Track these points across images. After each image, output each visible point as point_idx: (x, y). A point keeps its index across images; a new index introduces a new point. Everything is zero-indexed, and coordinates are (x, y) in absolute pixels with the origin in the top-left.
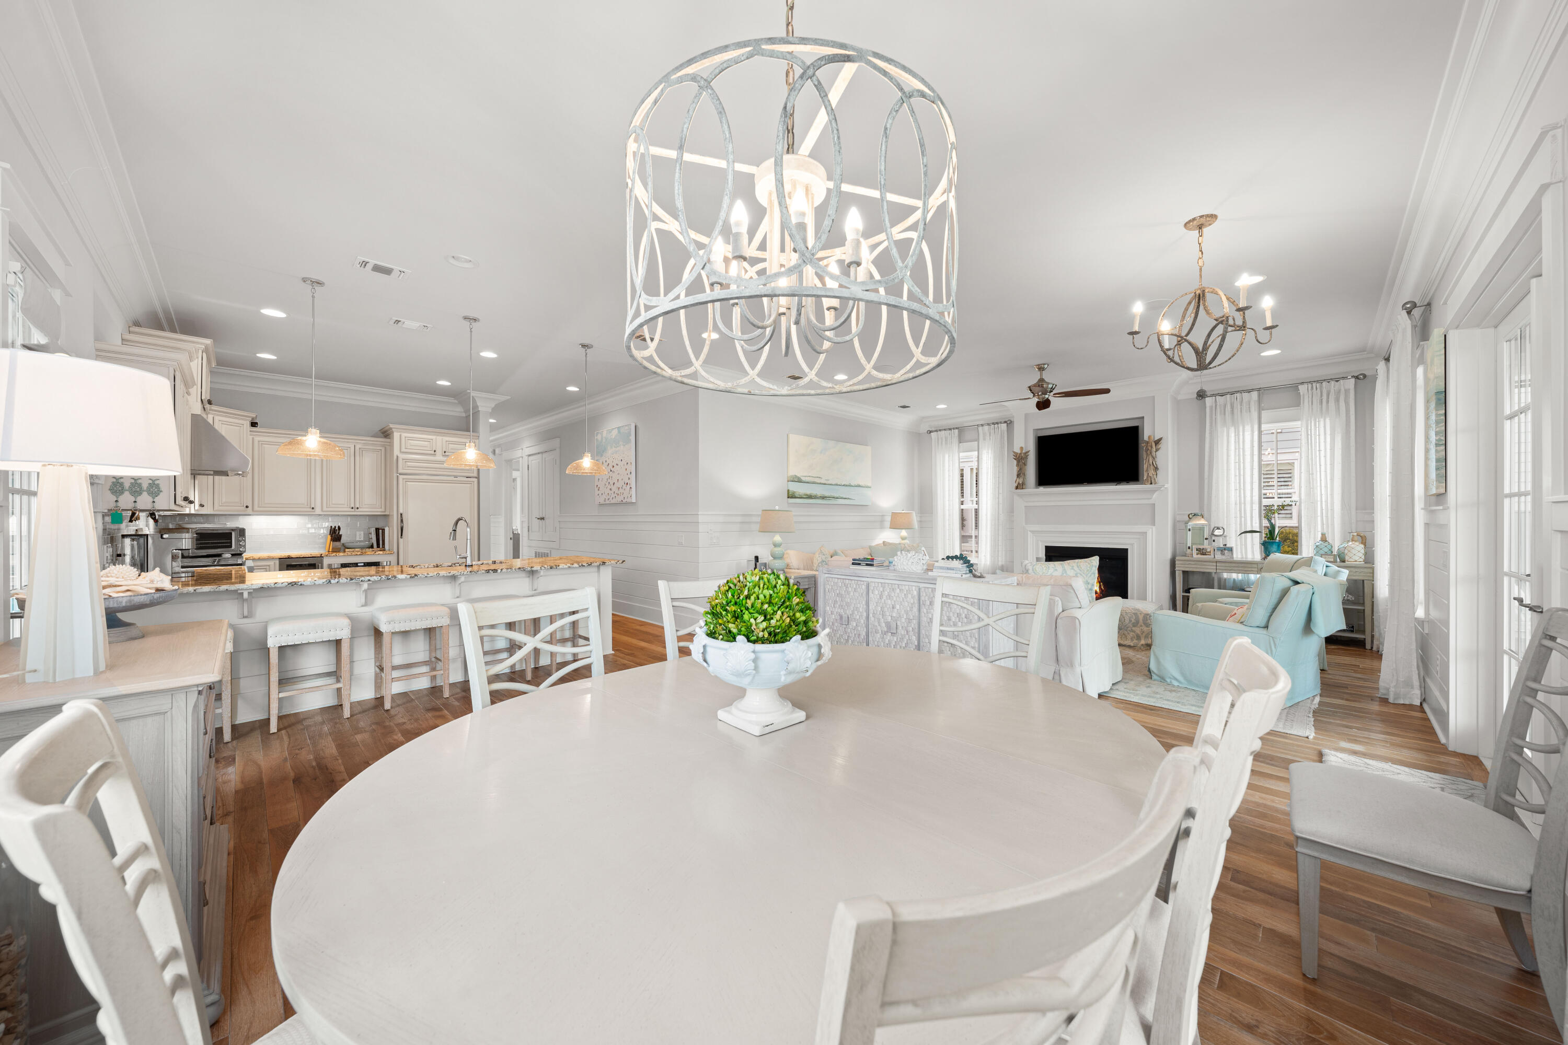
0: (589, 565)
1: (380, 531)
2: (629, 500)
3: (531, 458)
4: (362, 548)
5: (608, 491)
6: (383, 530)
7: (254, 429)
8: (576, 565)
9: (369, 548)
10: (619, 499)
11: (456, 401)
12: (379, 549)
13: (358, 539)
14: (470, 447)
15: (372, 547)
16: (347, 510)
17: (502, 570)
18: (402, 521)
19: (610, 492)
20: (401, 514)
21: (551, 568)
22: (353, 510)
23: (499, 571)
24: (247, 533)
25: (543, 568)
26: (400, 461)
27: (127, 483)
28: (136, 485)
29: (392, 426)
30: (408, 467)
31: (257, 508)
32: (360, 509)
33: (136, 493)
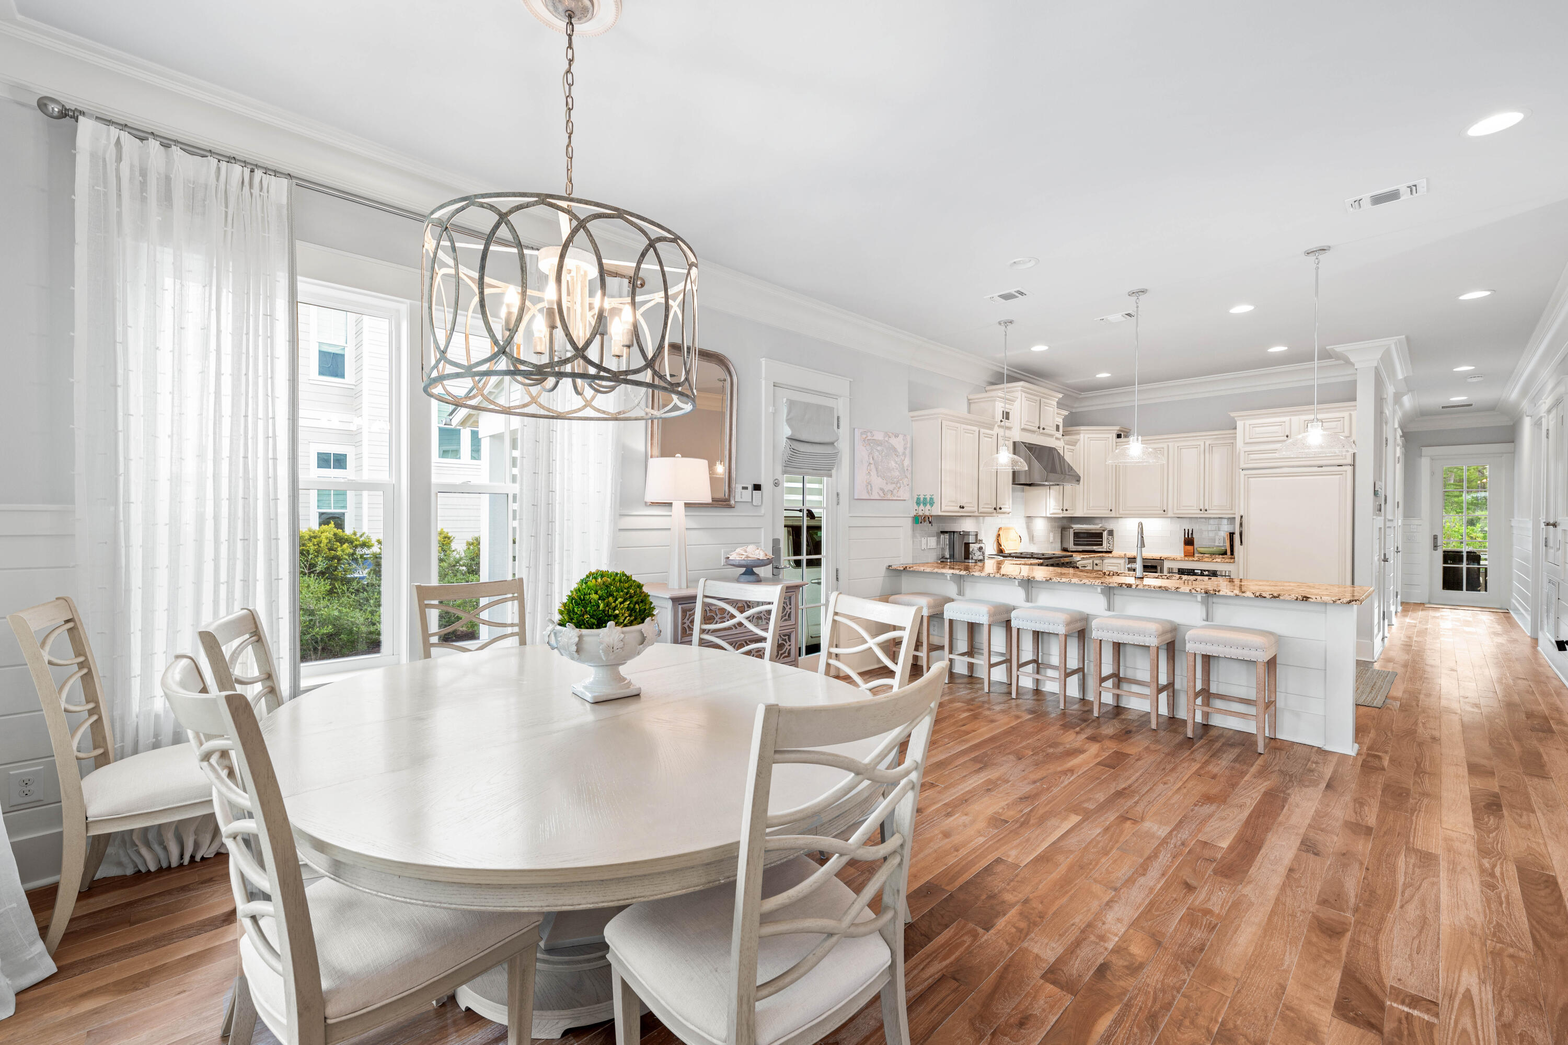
4: (1213, 554)
7: (1119, 440)
13: (1217, 544)
16: (1196, 512)
18: (1241, 525)
20: (1242, 517)
22: (1202, 512)
26: (1242, 454)
27: (922, 497)
28: (925, 499)
29: (1232, 414)
30: (1252, 460)
31: (1121, 512)
32: (1208, 511)
33: (925, 504)
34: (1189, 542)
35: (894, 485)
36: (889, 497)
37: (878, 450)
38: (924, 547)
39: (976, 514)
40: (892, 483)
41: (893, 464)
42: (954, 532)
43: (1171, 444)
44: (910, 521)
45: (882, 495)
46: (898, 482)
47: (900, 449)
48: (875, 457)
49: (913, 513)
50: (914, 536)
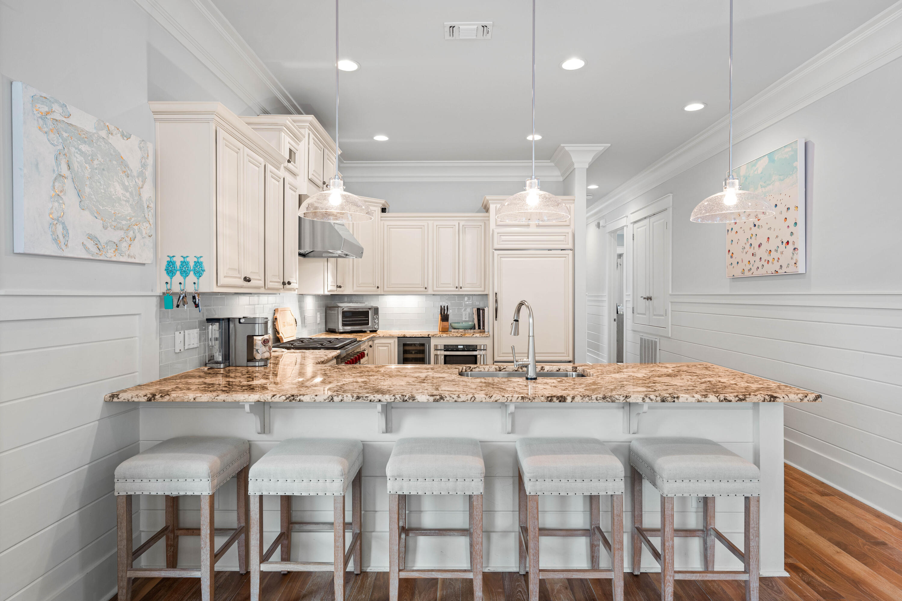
0: (740, 400)
1: (481, 311)
2: (791, 269)
3: (637, 225)
4: (465, 329)
5: (749, 257)
6: (484, 310)
7: (384, 214)
8: (712, 398)
9: (471, 329)
10: (770, 269)
11: (552, 164)
12: (479, 330)
13: (464, 319)
14: (531, 187)
15: (473, 328)
16: (451, 290)
17: (573, 398)
18: (496, 301)
19: (752, 259)
20: (496, 294)
21: (663, 401)
22: (457, 289)
23: (569, 399)
24: (380, 312)
25: (647, 400)
26: (495, 235)
27: (178, 261)
28: (184, 263)
29: (488, 197)
30: (503, 241)
31: (386, 289)
32: (463, 289)
33: (185, 273)
34: (445, 318)
35: (121, 234)
36: (110, 255)
37: (82, 153)
38: (179, 347)
39: (262, 290)
40: (115, 228)
41: (117, 189)
42: (229, 319)
43: (430, 223)
44: (154, 302)
45: (94, 249)
46: (129, 228)
47: (134, 165)
48: (75, 166)
49: (160, 289)
50: (163, 328)
